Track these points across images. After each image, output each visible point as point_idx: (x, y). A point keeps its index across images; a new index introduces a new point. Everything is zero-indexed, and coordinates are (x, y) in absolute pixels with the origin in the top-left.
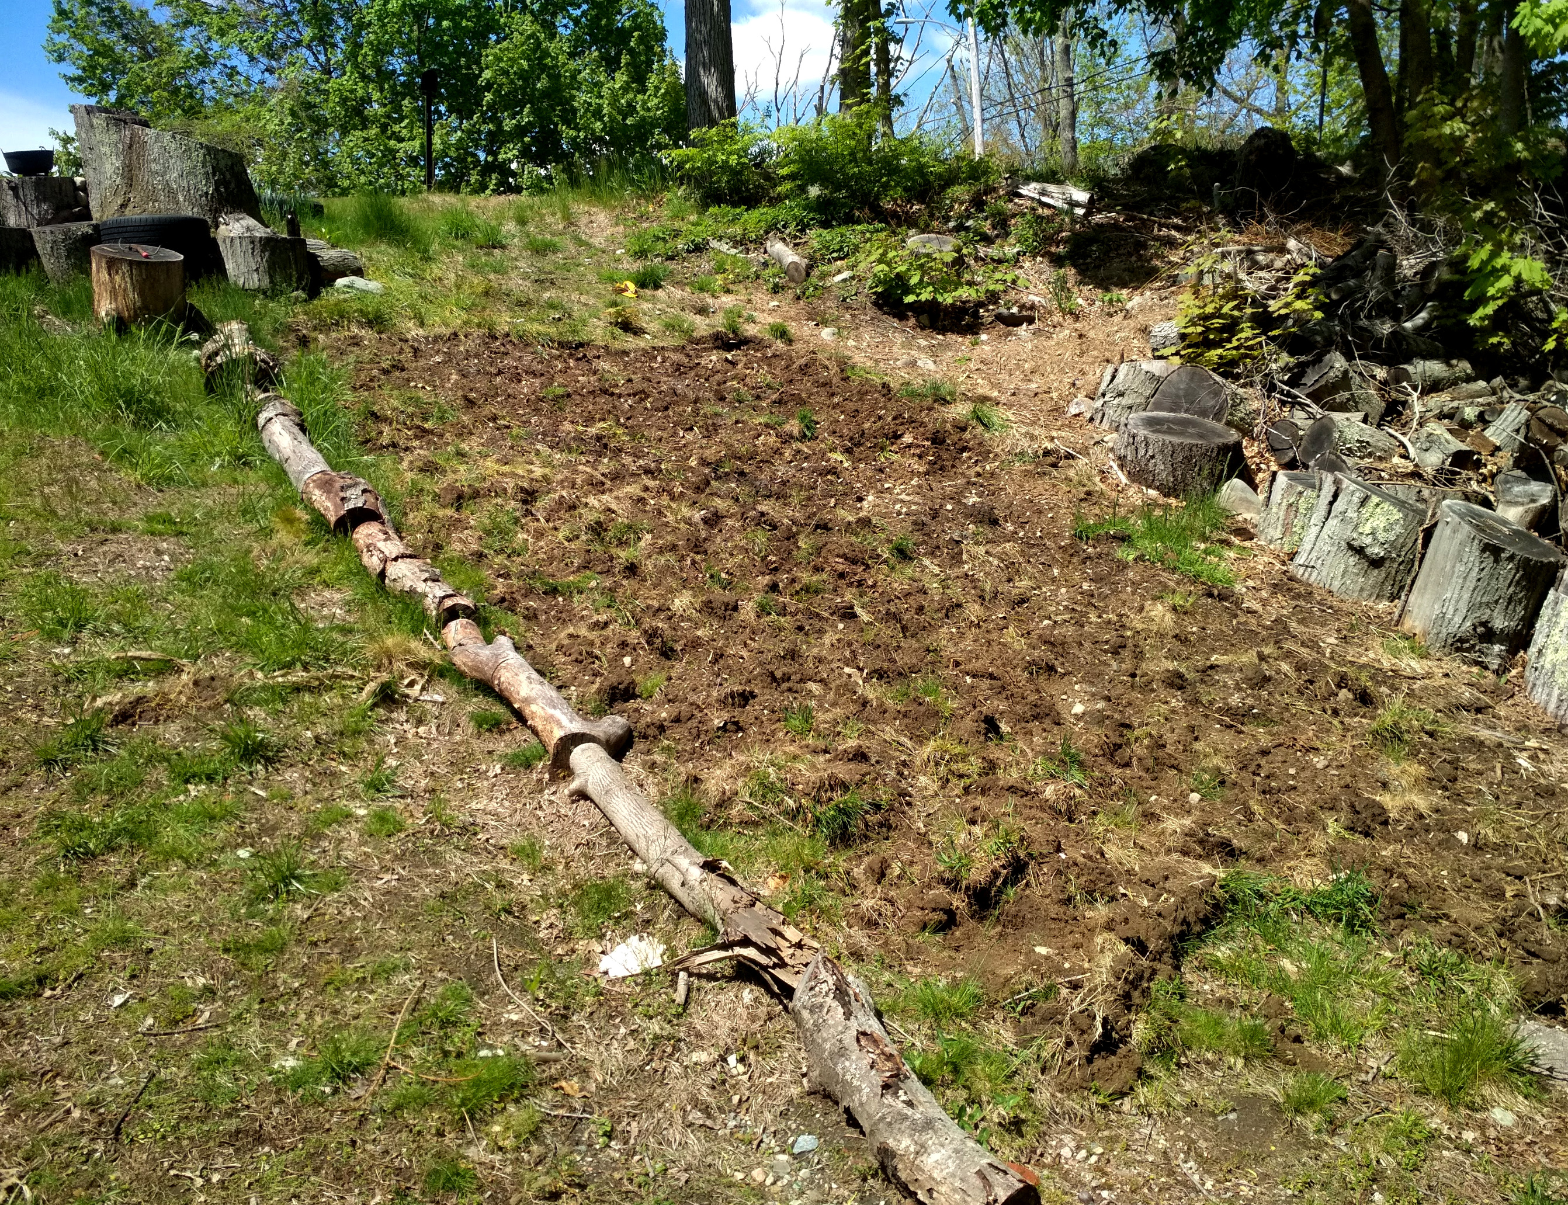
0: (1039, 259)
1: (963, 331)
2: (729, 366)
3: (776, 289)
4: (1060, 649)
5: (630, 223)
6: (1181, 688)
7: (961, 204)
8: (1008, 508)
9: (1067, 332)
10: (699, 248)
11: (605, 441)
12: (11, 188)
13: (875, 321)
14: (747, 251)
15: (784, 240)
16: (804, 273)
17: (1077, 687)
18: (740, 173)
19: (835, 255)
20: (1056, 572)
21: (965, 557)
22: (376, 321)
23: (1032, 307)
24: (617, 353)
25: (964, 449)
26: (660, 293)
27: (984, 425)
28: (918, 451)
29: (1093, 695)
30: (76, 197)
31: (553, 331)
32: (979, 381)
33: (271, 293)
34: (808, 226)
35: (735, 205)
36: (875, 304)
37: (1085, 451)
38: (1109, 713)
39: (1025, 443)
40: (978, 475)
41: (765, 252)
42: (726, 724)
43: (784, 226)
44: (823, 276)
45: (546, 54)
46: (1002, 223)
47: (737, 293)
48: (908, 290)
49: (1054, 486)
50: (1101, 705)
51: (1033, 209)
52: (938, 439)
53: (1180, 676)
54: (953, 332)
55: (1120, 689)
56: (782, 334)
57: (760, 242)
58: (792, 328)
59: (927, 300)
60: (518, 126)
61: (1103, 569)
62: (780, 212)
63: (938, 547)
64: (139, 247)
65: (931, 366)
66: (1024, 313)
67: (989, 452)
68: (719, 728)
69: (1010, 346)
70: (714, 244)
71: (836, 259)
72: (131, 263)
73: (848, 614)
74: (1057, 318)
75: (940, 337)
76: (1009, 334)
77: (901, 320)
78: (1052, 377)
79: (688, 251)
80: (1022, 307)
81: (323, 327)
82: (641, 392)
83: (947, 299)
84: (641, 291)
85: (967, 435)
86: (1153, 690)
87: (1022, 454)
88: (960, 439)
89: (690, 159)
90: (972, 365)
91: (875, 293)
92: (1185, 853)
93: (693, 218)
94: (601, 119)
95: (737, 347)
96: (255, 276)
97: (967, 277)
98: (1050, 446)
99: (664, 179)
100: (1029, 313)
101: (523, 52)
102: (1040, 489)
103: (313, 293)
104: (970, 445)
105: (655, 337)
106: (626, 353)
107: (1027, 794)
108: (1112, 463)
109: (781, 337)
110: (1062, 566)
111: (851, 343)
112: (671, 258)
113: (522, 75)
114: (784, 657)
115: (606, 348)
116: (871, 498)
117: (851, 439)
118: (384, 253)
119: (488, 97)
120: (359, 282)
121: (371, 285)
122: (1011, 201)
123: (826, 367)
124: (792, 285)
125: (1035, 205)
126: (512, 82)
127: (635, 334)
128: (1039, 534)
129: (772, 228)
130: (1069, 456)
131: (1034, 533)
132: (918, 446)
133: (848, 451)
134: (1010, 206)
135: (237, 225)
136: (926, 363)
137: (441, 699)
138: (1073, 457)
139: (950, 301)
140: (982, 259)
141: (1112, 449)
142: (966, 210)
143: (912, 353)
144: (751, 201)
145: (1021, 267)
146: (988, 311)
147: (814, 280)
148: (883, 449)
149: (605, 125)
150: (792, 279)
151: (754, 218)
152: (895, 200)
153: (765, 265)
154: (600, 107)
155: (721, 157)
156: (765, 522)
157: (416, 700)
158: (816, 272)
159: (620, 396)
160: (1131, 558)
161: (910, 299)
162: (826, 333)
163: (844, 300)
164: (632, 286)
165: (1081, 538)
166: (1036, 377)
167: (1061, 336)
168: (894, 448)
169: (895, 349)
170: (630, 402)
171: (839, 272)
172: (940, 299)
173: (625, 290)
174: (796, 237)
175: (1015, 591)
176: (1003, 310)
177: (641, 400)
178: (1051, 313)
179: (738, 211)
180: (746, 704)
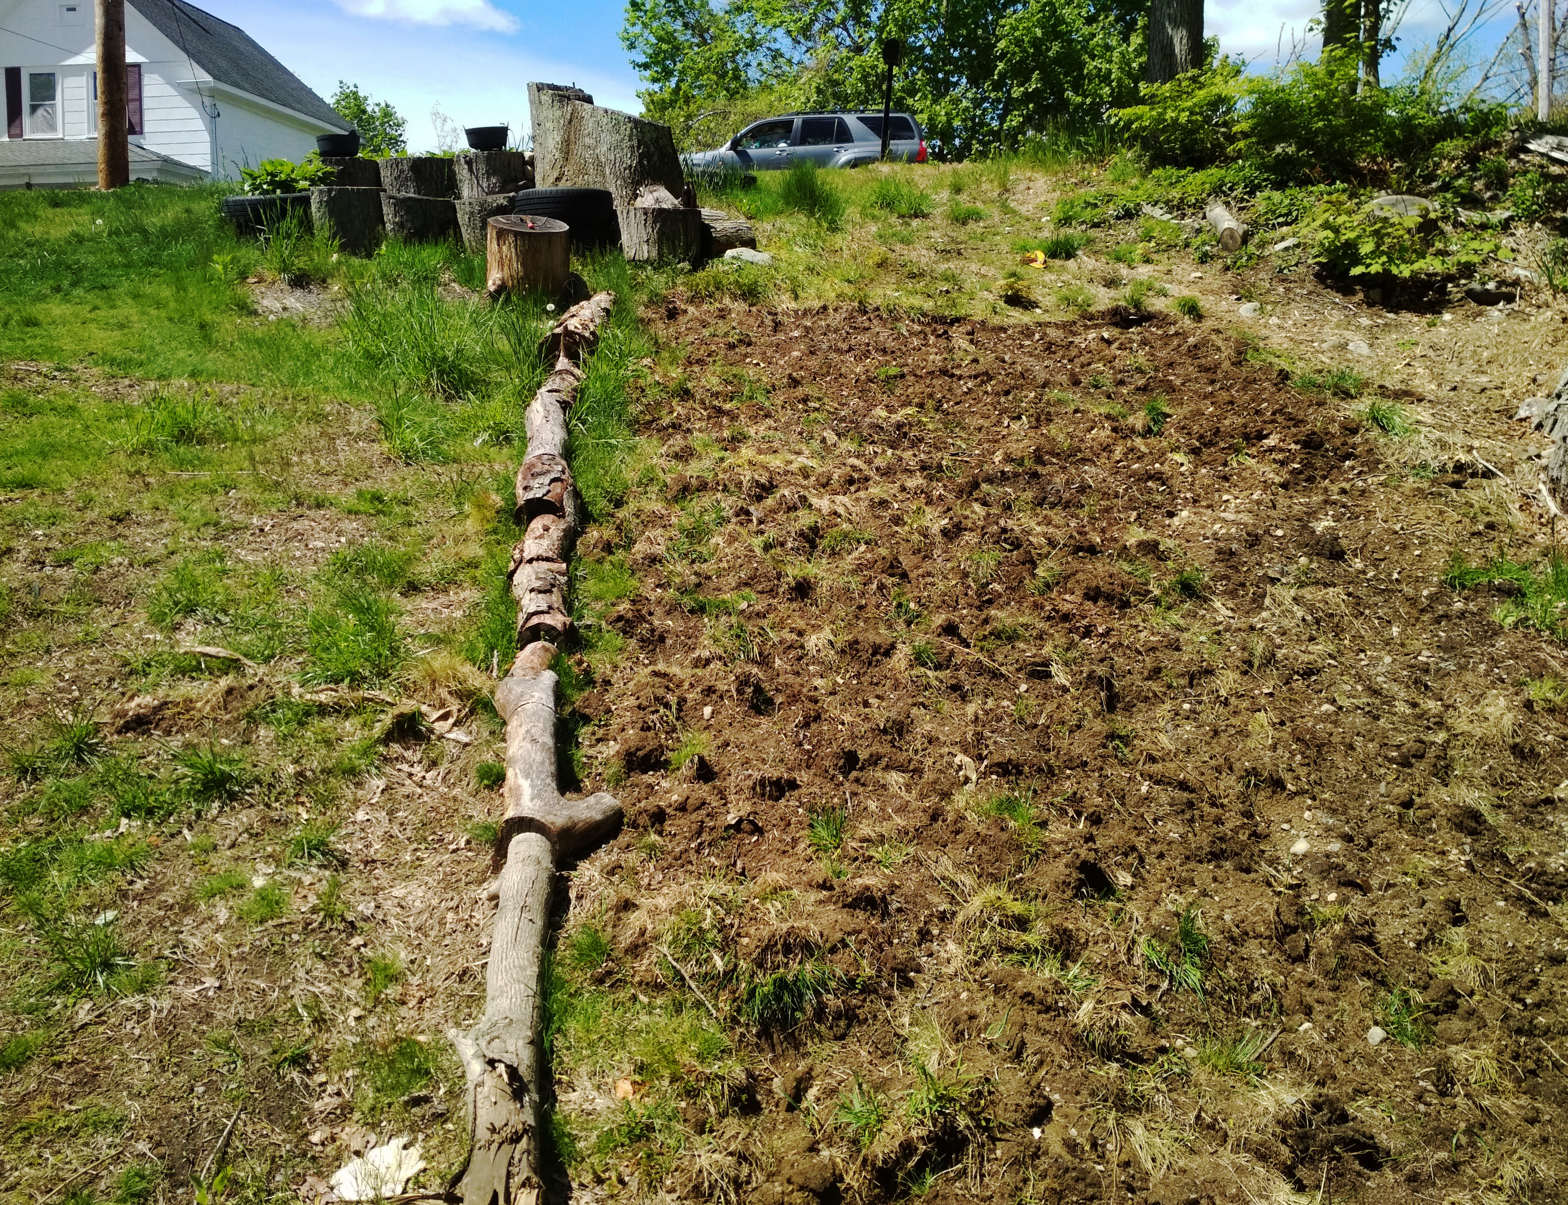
0: (1537, 225)
1: (1420, 309)
2: (1104, 345)
3: (1204, 259)
4: (1312, 753)
5: (1068, 188)
6: (1472, 833)
7: (1452, 160)
8: (1363, 538)
9: (1549, 314)
10: (1129, 214)
11: (906, 429)
12: (466, 162)
13: (1313, 297)
14: (1183, 216)
15: (1227, 204)
16: (1239, 240)
17: (1307, 815)
18: (1194, 131)
19: (1281, 220)
20: (1395, 630)
21: (1267, 601)
22: (750, 294)
23: (1516, 283)
24: (993, 329)
25: (1348, 456)
26: (1071, 263)
27: (1383, 428)
28: (1280, 457)
29: (1328, 829)
30: (524, 171)
31: (928, 305)
32: (1420, 370)
33: (658, 265)
34: (1259, 187)
35: (1180, 166)
36: (1317, 275)
37: (1509, 468)
38: (1341, 860)
39: (1427, 454)
40: (1343, 491)
41: (1204, 217)
42: (741, 821)
43: (1231, 189)
44: (1262, 245)
45: (1061, 21)
46: (1500, 181)
47: (1159, 262)
48: (1357, 261)
49: (1441, 513)
50: (1335, 846)
51: (1542, 166)
52: (1312, 443)
53: (1476, 816)
54: (1409, 310)
55: (1381, 823)
56: (1193, 310)
57: (1199, 206)
58: (1205, 303)
59: (1378, 273)
60: (1025, 94)
61: (1464, 632)
62: (1230, 175)
63: (1243, 585)
64: (528, 219)
65: (1364, 349)
66: (1504, 289)
67: (1379, 462)
68: (730, 827)
69: (1473, 329)
70: (1147, 209)
71: (1281, 225)
72: (516, 234)
73: (1040, 672)
74: (1547, 295)
75: (1391, 315)
76: (1480, 314)
77: (1344, 295)
78: (1511, 369)
79: (1118, 218)
80: (1502, 283)
81: (695, 299)
82: (983, 374)
83: (1404, 271)
84: (1050, 262)
85: (1358, 439)
86: (1431, 831)
87: (1424, 466)
88: (1344, 444)
89: (1139, 118)
90: (1418, 351)
91: (1317, 263)
92: (1262, 1156)
93: (1135, 181)
94: (1109, 85)
95: (1138, 323)
96: (645, 247)
97: (1439, 245)
98: (1463, 457)
99: (1113, 141)
100: (1509, 289)
101: (1038, 21)
102: (1421, 516)
103: (698, 264)
104: (1357, 452)
105: (1047, 311)
106: (1004, 329)
107: (1048, 1009)
108: (1541, 486)
109: (1190, 312)
110: (1407, 624)
111: (1274, 320)
112: (1096, 225)
113: (1036, 43)
114: (885, 731)
115: (983, 323)
116: (1184, 514)
117: (1201, 437)
118: (795, 223)
119: (1001, 66)
120: (746, 253)
121: (760, 257)
122: (1516, 157)
123: (1219, 349)
124: (1225, 254)
125: (1544, 162)
126: (1024, 50)
127: (1026, 308)
128: (1395, 576)
129: (1218, 190)
130: (1488, 474)
131: (1390, 575)
132: (1282, 450)
133: (1195, 451)
134: (1513, 162)
135: (650, 197)
136: (1359, 346)
137: (465, 739)
138: (1494, 475)
139: (1406, 274)
140: (1462, 224)
141: (1545, 468)
142: (1457, 167)
143: (1346, 333)
144: (1199, 163)
145: (1513, 235)
146: (1458, 286)
147: (1251, 248)
148: (1237, 451)
149: (1113, 90)
150: (1225, 248)
151: (1198, 180)
152: (1374, 158)
153: (1199, 231)
154: (1110, 72)
155: (1170, 114)
156: (1005, 540)
157: (441, 737)
158: (1256, 239)
159: (960, 377)
160: (1510, 620)
161: (1357, 271)
162: (1246, 310)
163: (1281, 271)
164: (1041, 256)
165: (1454, 587)
166: (1494, 368)
167: (1541, 319)
168: (1253, 451)
169: (1326, 329)
170: (970, 385)
171: (1283, 239)
172: (1395, 271)
173: (1034, 260)
174: (1242, 200)
175: (1306, 658)
176: (1476, 286)
177: (983, 382)
178: (1537, 290)
179: (1183, 172)
180: (782, 795)
